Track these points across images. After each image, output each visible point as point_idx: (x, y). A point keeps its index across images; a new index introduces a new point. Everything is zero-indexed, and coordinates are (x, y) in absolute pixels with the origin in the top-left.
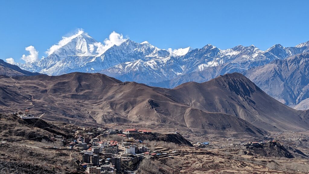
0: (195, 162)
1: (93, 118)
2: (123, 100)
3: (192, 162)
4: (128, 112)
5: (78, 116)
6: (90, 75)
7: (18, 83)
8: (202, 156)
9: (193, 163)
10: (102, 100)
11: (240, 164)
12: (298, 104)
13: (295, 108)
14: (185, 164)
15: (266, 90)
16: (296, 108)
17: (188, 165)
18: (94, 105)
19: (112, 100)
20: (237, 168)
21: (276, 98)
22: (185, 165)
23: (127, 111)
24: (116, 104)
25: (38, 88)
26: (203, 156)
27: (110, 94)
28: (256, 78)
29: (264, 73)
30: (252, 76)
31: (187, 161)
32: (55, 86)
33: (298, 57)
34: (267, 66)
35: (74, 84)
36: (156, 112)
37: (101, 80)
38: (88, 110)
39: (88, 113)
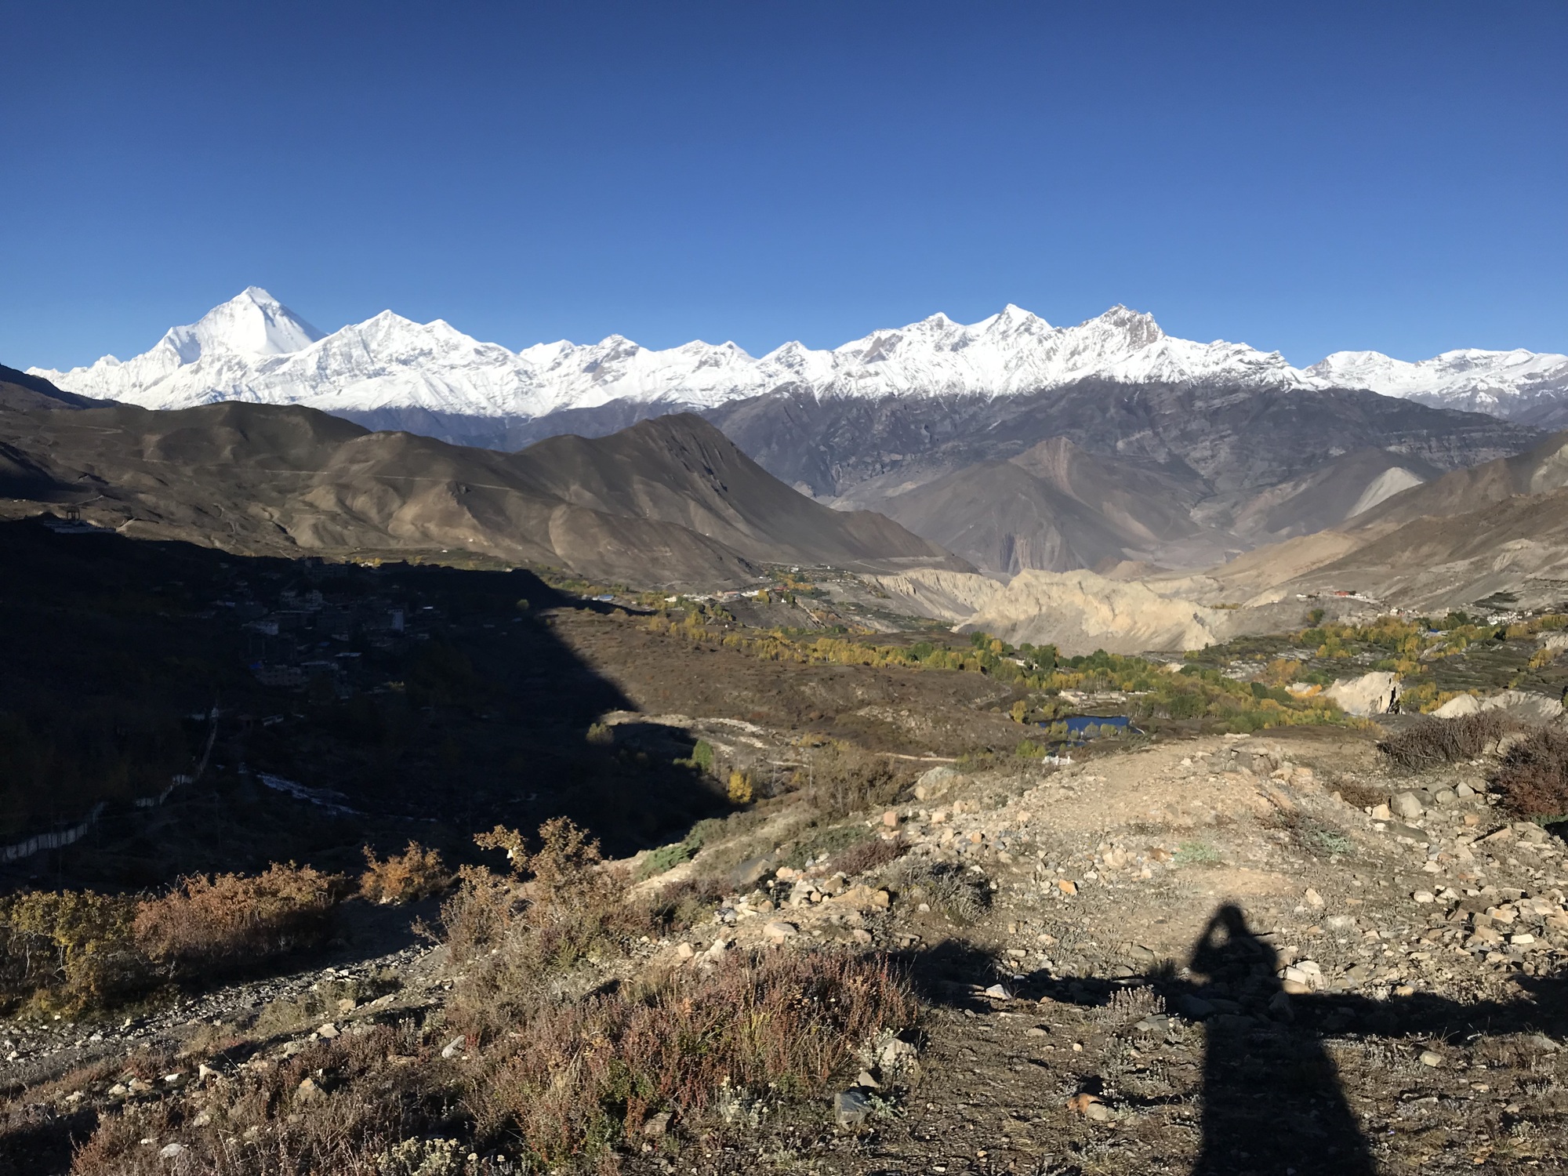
1: (285, 532)
2: (373, 483)
4: (391, 515)
5: (242, 526)
6: (275, 412)
10: (313, 481)
12: (840, 495)
16: (837, 505)
18: (289, 495)
19: (343, 481)
21: (787, 481)
23: (387, 510)
24: (354, 494)
27: (334, 466)
28: (738, 429)
29: (758, 417)
30: (728, 423)
32: (167, 438)
33: (843, 377)
35: (224, 434)
36: (468, 515)
37: (308, 426)
38: (270, 509)
39: (272, 516)
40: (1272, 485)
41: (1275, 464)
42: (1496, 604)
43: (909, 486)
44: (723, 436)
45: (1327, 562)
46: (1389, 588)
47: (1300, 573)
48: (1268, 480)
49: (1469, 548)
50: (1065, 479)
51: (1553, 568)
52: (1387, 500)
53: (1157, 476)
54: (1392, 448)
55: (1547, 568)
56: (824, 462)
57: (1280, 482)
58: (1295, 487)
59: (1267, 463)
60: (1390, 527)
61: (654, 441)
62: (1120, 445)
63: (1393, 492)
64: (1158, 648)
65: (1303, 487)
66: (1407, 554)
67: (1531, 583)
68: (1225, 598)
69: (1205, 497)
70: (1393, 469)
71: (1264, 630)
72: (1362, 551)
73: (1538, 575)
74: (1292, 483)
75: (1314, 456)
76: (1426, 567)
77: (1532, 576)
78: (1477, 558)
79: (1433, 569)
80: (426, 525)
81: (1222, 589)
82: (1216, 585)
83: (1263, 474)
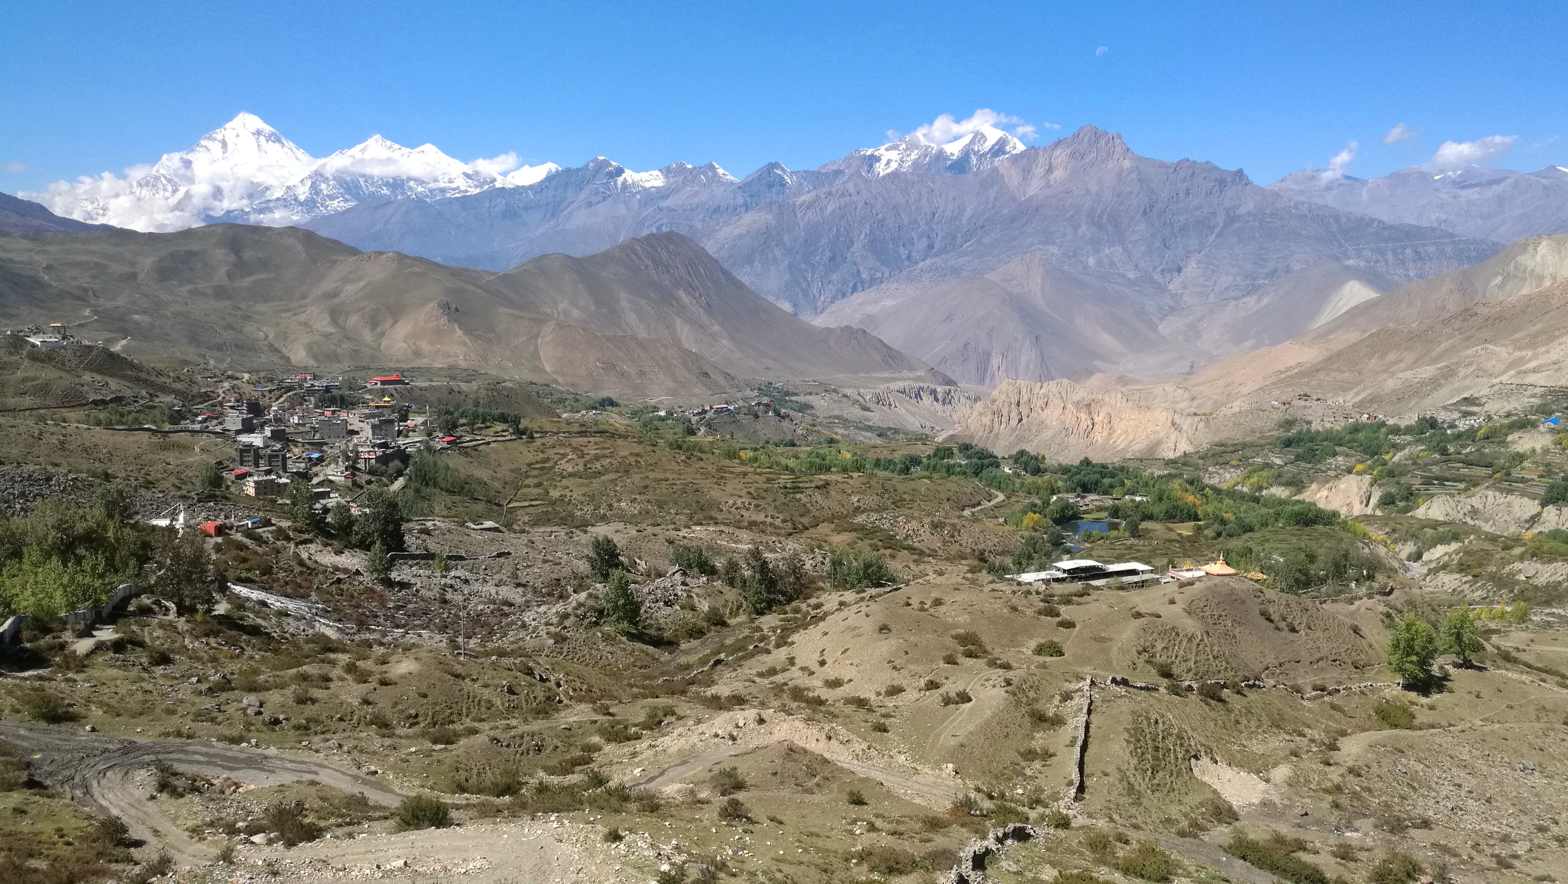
0: (564, 455)
1: (279, 352)
2: (366, 303)
3: (556, 457)
4: (383, 334)
5: (237, 346)
6: (268, 233)
7: (44, 252)
8: (583, 440)
9: (560, 459)
10: (306, 301)
11: (683, 457)
12: (821, 312)
13: (815, 323)
14: (537, 462)
15: (745, 276)
16: (820, 321)
17: (547, 465)
18: (283, 315)
19: (336, 301)
20: (677, 468)
21: (771, 299)
22: (538, 466)
23: (379, 329)
24: (347, 314)
25: (106, 267)
26: (585, 439)
27: (326, 286)
28: (722, 248)
29: (741, 236)
30: (711, 242)
31: (541, 455)
32: (160, 260)
33: (823, 196)
34: (749, 218)
35: (220, 255)
36: (459, 333)
37: (300, 247)
38: (264, 329)
39: (267, 336)
40: (1236, 299)
41: (1239, 278)
42: (1464, 408)
43: (889, 303)
44: (707, 254)
45: (1296, 371)
46: (1357, 394)
47: (1269, 381)
48: (1233, 294)
49: (1434, 354)
50: (1039, 294)
51: (1519, 373)
52: (1346, 313)
53: (1126, 290)
54: (1351, 262)
55: (1513, 372)
56: (805, 279)
57: (1244, 296)
58: (1259, 300)
59: (1231, 278)
60: (1354, 336)
61: (640, 258)
62: (1091, 261)
63: (1353, 304)
64: (1138, 455)
65: (1265, 301)
66: (1373, 361)
67: (1497, 387)
68: (1197, 407)
69: (1173, 310)
70: (1352, 283)
71: (1237, 435)
72: (1329, 359)
73: (1505, 378)
74: (1255, 297)
75: (1276, 270)
76: (1393, 374)
77: (1498, 380)
78: (1443, 364)
79: (1401, 375)
80: (418, 343)
81: (1193, 399)
82: (1187, 395)
83: (1227, 288)
